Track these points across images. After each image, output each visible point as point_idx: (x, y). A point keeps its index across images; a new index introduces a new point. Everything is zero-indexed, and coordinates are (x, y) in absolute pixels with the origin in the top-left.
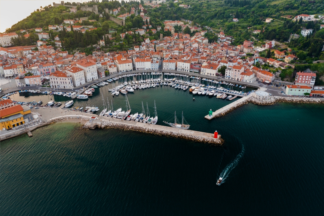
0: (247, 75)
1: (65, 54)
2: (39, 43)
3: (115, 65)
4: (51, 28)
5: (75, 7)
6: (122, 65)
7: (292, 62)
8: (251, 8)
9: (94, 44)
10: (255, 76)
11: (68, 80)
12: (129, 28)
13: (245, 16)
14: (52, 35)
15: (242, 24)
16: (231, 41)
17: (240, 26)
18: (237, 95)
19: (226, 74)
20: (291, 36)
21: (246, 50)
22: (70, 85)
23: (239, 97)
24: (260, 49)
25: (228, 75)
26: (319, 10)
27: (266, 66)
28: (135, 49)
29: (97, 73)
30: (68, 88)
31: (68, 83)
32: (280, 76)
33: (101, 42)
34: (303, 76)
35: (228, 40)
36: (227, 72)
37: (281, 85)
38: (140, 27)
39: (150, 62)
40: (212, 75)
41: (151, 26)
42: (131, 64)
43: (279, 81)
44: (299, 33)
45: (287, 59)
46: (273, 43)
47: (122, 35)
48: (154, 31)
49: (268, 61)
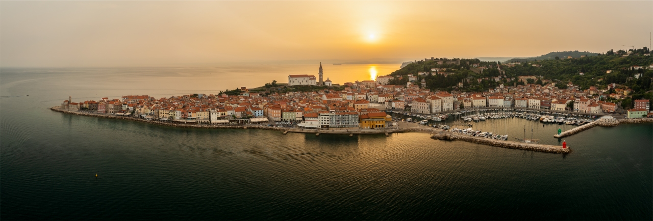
0: (594, 106)
1: (427, 92)
2: (409, 83)
3: (470, 101)
4: (420, 74)
5: (442, 61)
6: (476, 100)
7: (630, 94)
8: (594, 65)
9: (453, 86)
10: (601, 108)
11: (426, 106)
12: (486, 76)
13: (589, 71)
14: (420, 78)
15: (587, 76)
16: (579, 88)
17: (585, 77)
18: (585, 121)
19: (574, 107)
20: (627, 79)
21: (592, 93)
22: (427, 110)
23: (586, 123)
24: (604, 91)
25: (576, 108)
26: (645, 63)
27: (609, 99)
28: (490, 91)
29: (452, 105)
30: (425, 113)
31: (426, 108)
32: (622, 105)
33: (460, 84)
34: (639, 102)
35: (576, 88)
36: (576, 106)
37: (623, 113)
38: (496, 76)
39: (503, 100)
40: (562, 110)
41: (505, 77)
42: (485, 101)
43: (622, 110)
44: (633, 76)
45: (625, 93)
46: (614, 85)
47: (479, 80)
48: (508, 80)
49: (611, 96)
